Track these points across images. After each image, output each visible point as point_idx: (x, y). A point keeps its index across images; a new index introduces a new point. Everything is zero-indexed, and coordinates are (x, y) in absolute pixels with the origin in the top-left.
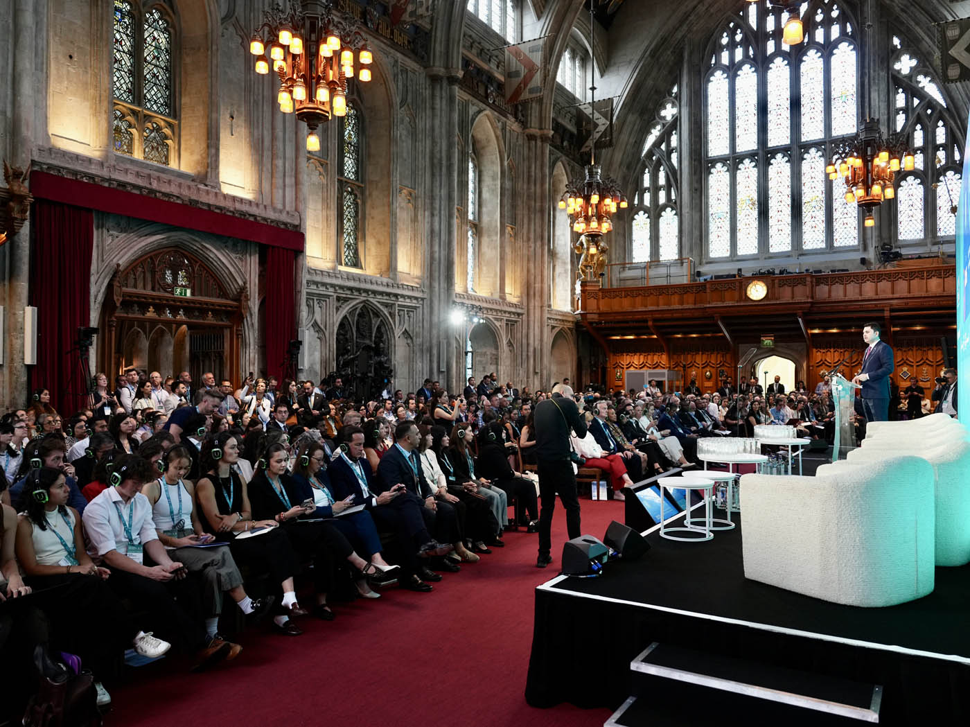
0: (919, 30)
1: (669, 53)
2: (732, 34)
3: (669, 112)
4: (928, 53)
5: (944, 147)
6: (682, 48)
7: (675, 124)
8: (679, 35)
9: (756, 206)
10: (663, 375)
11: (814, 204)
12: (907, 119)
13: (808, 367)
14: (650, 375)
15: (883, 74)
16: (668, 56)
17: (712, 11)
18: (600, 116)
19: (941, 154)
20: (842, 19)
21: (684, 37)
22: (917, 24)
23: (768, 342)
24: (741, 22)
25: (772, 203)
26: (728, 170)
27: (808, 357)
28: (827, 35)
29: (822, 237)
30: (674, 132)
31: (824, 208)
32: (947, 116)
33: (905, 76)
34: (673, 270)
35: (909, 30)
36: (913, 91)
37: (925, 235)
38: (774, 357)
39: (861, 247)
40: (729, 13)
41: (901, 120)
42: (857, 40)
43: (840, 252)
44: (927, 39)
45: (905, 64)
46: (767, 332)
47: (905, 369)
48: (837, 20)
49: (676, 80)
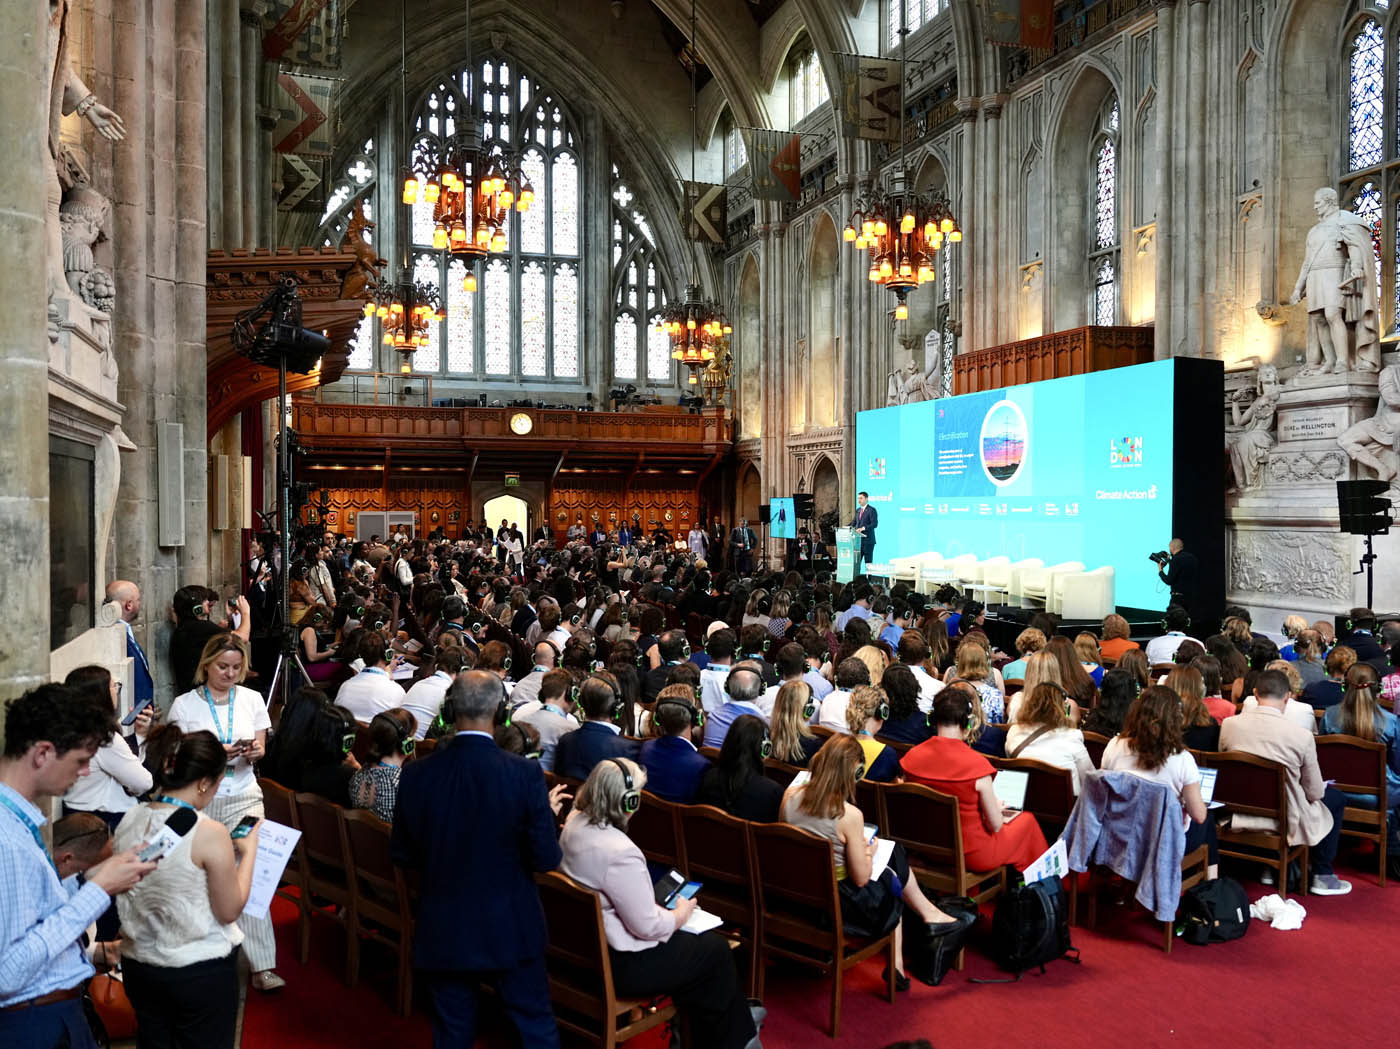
0: (640, 168)
1: (371, 99)
2: (443, 100)
3: (360, 172)
4: (645, 192)
5: (655, 290)
6: (387, 97)
7: (370, 191)
8: (385, 81)
9: (471, 316)
10: (409, 518)
11: (534, 325)
12: (623, 253)
13: (547, 508)
14: (392, 518)
15: (606, 199)
16: (368, 103)
17: (426, 64)
18: (307, 168)
19: (651, 297)
20: (566, 127)
21: (390, 84)
22: (639, 160)
23: (512, 479)
24: (454, 87)
25: (489, 316)
26: (437, 266)
27: (548, 498)
28: (549, 139)
29: (542, 363)
30: (366, 201)
31: (544, 331)
32: (659, 260)
33: (624, 209)
34: (364, 381)
35: (629, 162)
36: (629, 227)
37: (638, 375)
38: (507, 497)
39: (583, 380)
40: (443, 73)
41: (618, 251)
42: (580, 154)
43: (562, 383)
44: (646, 177)
45: (623, 196)
46: (512, 469)
47: (636, 511)
48: (560, 126)
49: (374, 133)
